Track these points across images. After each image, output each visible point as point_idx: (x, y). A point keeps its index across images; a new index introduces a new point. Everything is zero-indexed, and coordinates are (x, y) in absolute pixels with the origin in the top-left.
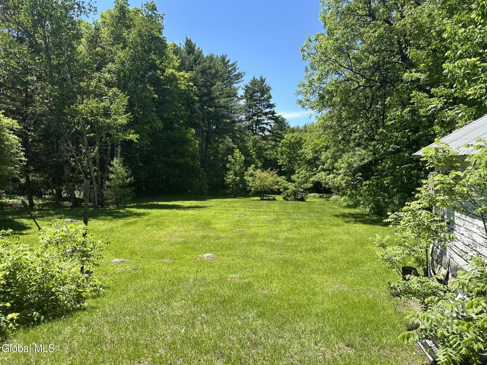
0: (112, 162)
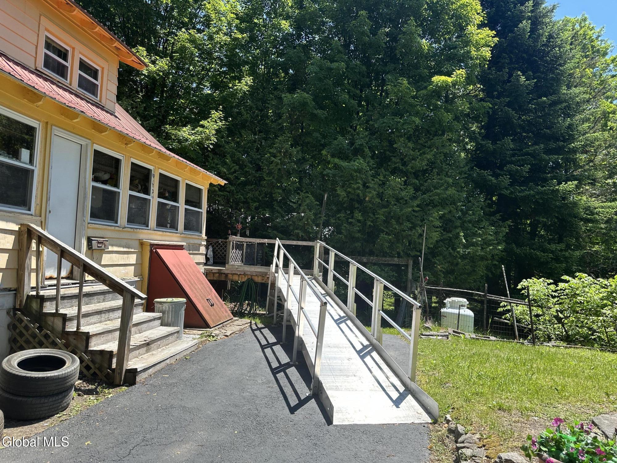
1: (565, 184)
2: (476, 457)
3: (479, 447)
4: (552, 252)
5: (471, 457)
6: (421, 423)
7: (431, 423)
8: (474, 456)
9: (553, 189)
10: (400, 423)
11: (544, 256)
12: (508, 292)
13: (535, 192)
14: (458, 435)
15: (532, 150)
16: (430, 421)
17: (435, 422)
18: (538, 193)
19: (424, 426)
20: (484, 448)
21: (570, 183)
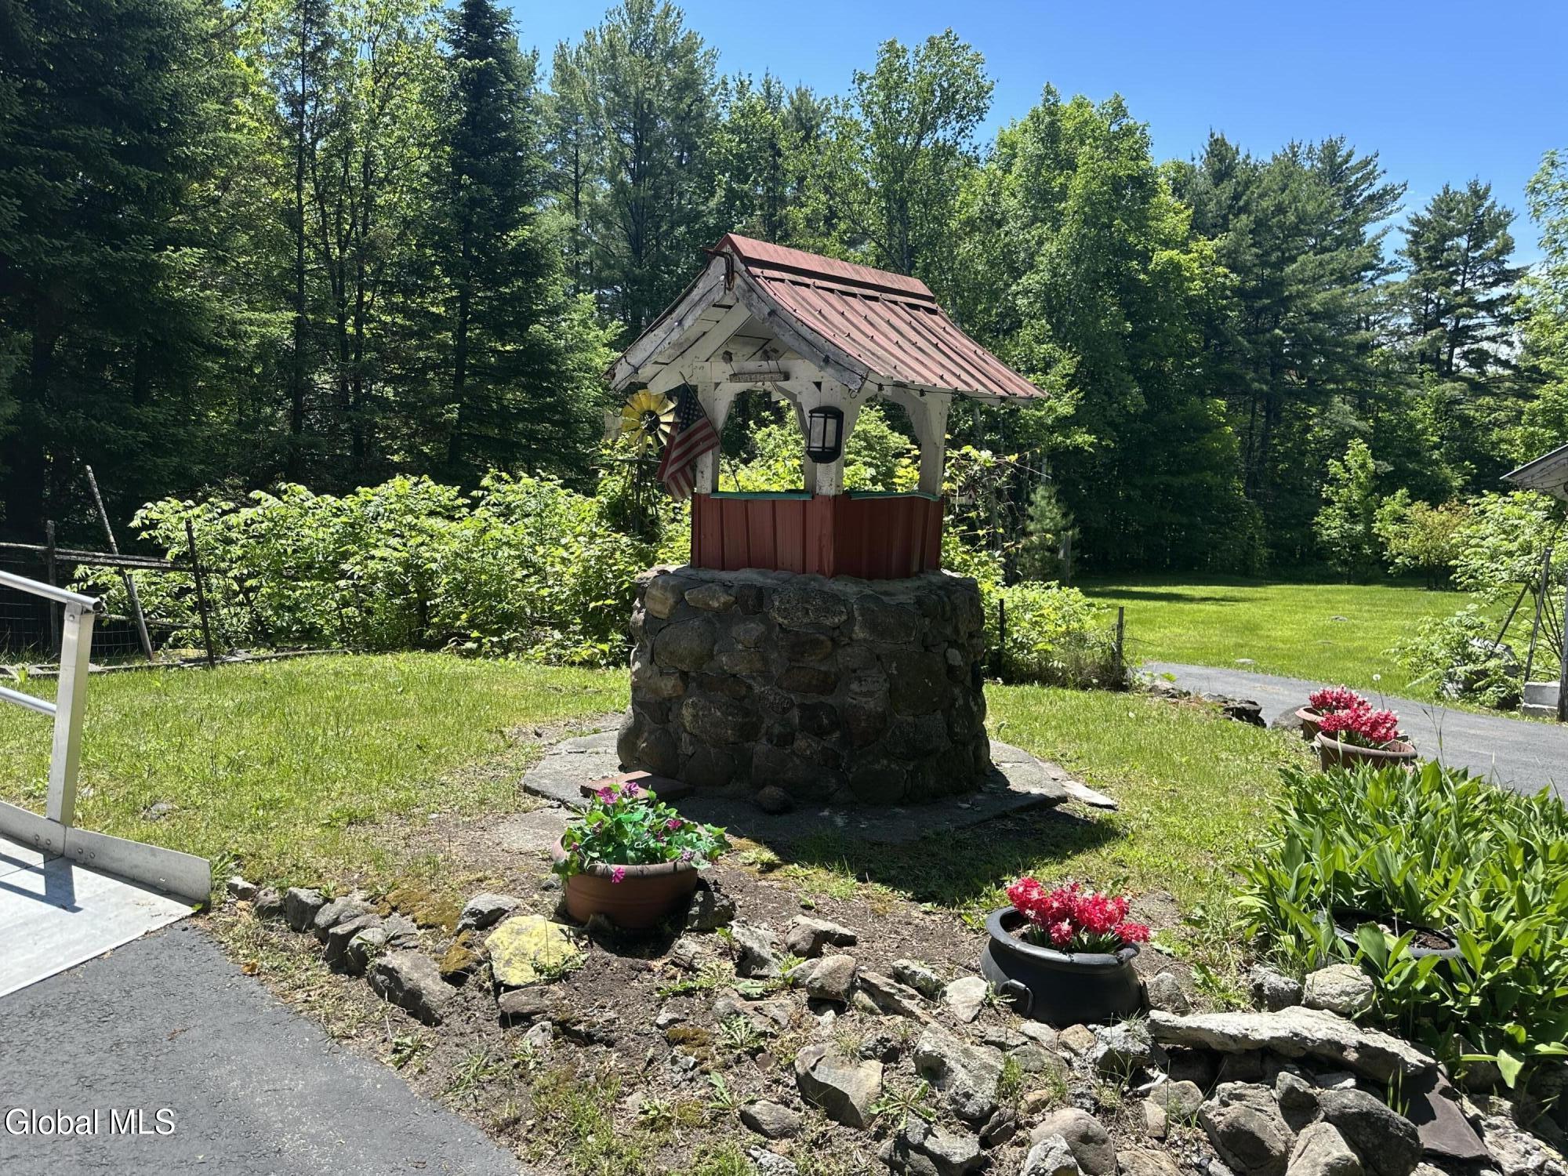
0: (1032, 496)
1: (173, 252)
2: (399, 937)
3: (385, 917)
4: (144, 427)
5: (388, 942)
6: (171, 925)
7: (193, 915)
8: (393, 938)
9: (144, 262)
10: (114, 946)
11: (126, 438)
12: (112, 539)
13: (93, 258)
14: (304, 912)
15: (78, 138)
16: (189, 911)
17: (204, 908)
18: (104, 264)
19: (185, 929)
20: (396, 915)
21: (187, 250)
